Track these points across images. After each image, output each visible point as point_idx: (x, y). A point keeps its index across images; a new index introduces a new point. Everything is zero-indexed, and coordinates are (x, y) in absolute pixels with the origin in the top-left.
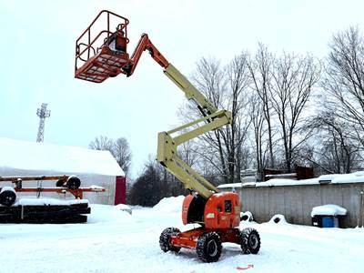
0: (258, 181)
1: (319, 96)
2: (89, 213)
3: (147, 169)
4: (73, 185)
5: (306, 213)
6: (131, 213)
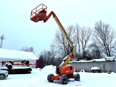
0: (77, 61)
4: (27, 63)
5: (90, 69)
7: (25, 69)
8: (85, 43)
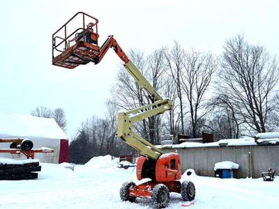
0: (174, 144)
1: (216, 83)
2: (40, 170)
3: (79, 133)
4: (26, 147)
5: (210, 168)
6: (73, 170)
7: (20, 165)
8: (198, 96)
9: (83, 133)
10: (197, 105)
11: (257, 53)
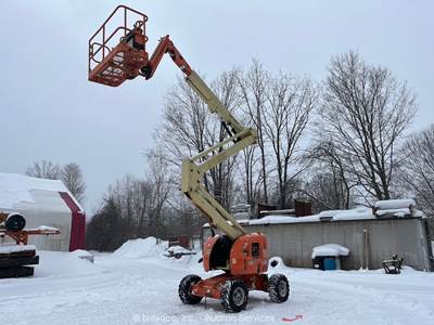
0: (251, 218)
1: (316, 124)
2: (37, 263)
3: (106, 204)
4: (16, 225)
5: (306, 254)
6: (92, 261)
8: (290, 145)
9: (111, 202)
10: (287, 158)
11: (377, 78)
